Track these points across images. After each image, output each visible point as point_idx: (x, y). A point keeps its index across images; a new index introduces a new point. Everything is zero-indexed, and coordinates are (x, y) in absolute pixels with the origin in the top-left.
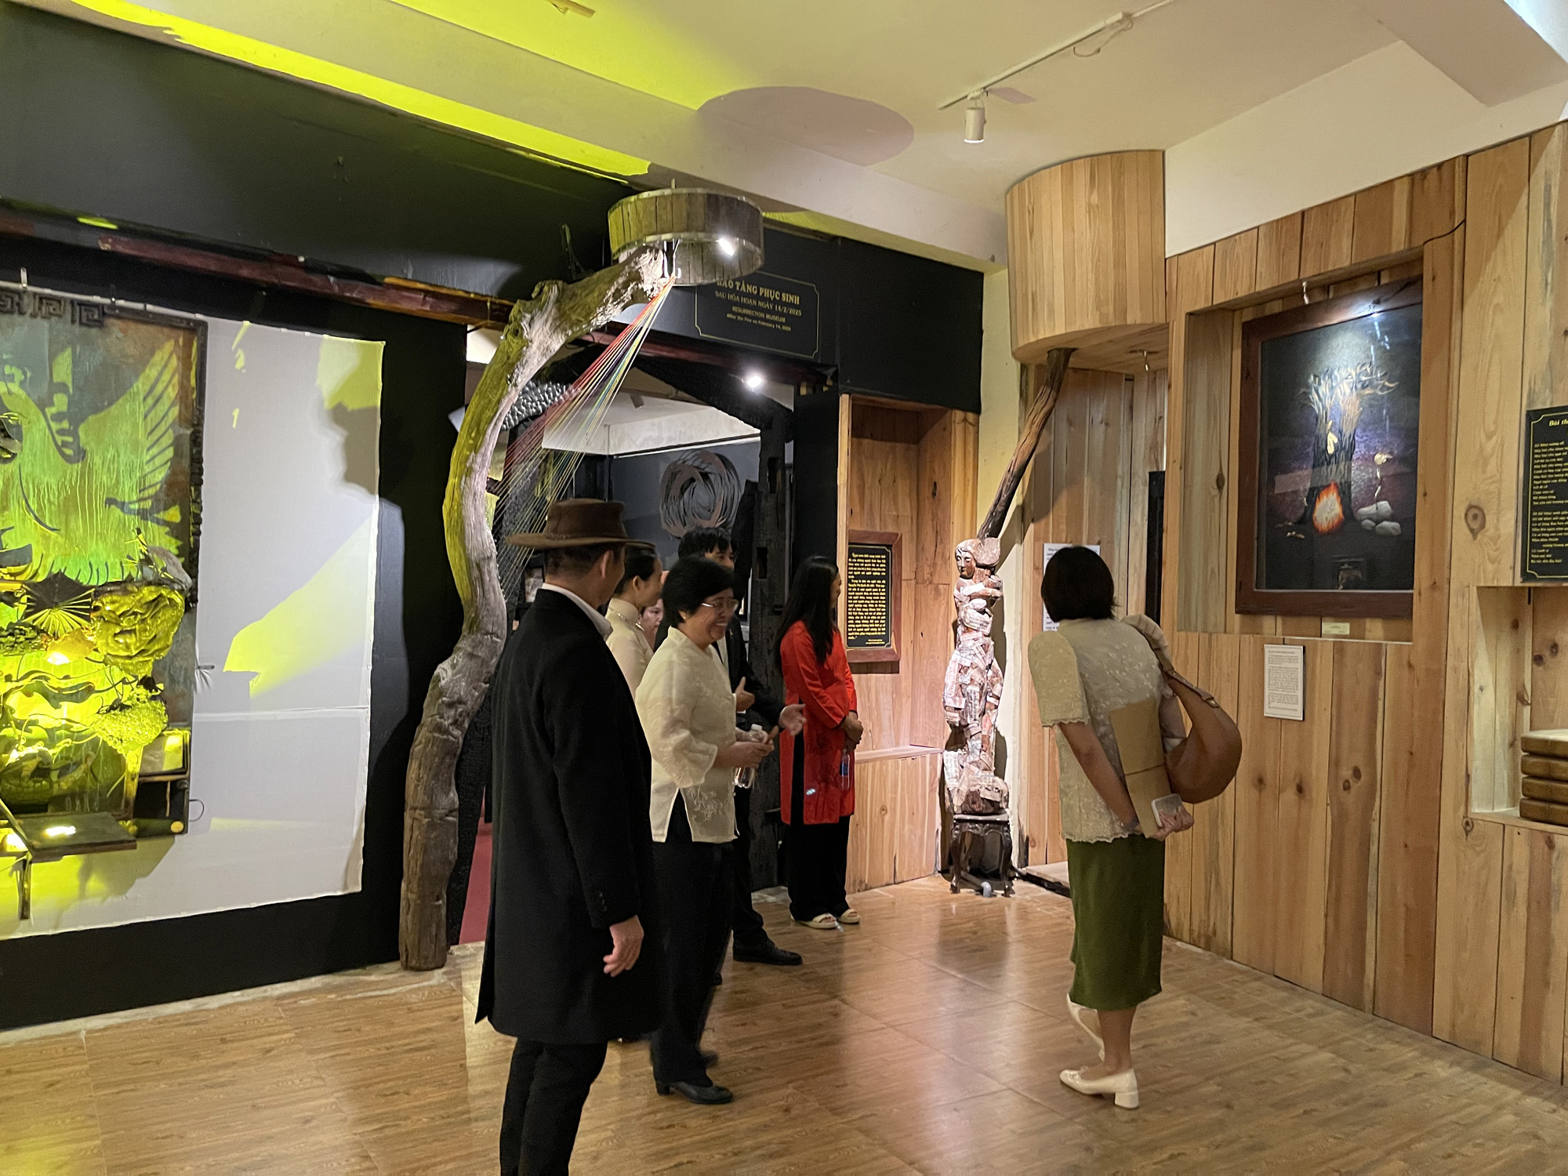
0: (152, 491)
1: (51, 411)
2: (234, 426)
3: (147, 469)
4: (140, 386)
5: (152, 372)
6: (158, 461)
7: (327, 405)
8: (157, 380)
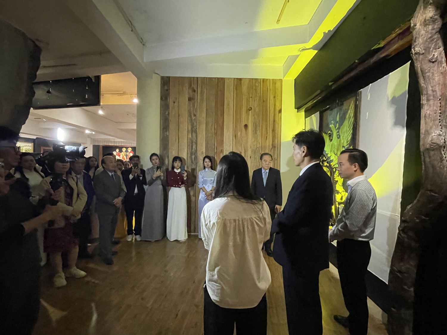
0: (348, 143)
1: (336, 128)
2: (367, 118)
3: (348, 137)
4: (347, 116)
5: (349, 111)
6: (350, 134)
7: (390, 99)
8: (350, 113)
